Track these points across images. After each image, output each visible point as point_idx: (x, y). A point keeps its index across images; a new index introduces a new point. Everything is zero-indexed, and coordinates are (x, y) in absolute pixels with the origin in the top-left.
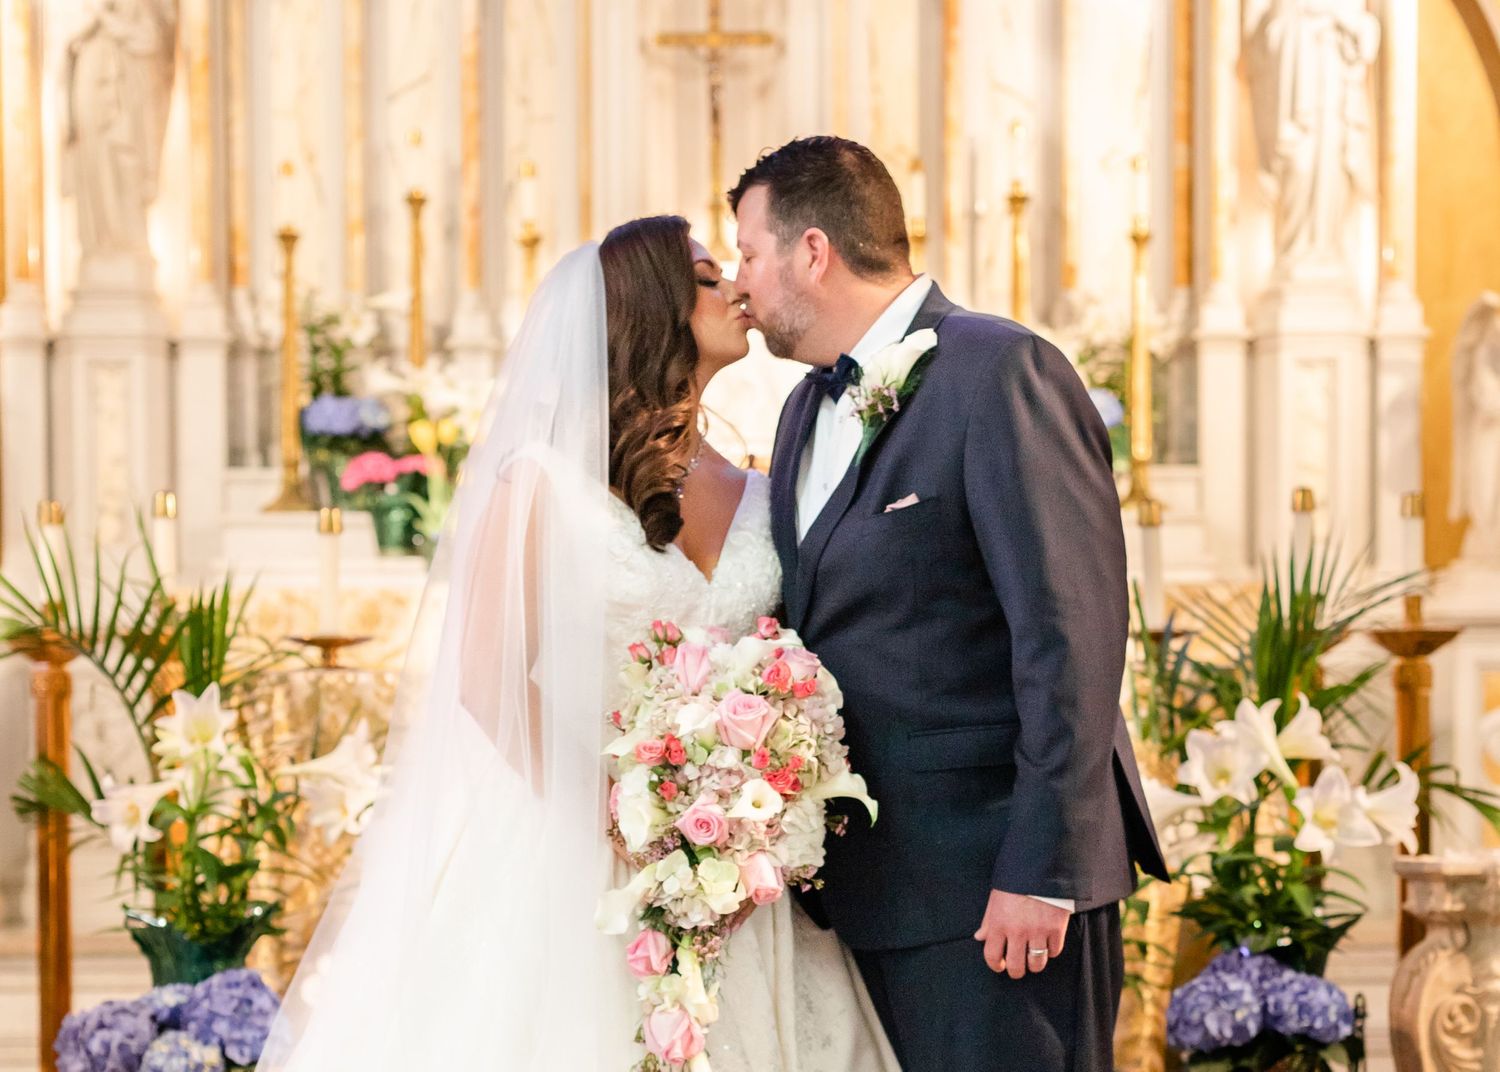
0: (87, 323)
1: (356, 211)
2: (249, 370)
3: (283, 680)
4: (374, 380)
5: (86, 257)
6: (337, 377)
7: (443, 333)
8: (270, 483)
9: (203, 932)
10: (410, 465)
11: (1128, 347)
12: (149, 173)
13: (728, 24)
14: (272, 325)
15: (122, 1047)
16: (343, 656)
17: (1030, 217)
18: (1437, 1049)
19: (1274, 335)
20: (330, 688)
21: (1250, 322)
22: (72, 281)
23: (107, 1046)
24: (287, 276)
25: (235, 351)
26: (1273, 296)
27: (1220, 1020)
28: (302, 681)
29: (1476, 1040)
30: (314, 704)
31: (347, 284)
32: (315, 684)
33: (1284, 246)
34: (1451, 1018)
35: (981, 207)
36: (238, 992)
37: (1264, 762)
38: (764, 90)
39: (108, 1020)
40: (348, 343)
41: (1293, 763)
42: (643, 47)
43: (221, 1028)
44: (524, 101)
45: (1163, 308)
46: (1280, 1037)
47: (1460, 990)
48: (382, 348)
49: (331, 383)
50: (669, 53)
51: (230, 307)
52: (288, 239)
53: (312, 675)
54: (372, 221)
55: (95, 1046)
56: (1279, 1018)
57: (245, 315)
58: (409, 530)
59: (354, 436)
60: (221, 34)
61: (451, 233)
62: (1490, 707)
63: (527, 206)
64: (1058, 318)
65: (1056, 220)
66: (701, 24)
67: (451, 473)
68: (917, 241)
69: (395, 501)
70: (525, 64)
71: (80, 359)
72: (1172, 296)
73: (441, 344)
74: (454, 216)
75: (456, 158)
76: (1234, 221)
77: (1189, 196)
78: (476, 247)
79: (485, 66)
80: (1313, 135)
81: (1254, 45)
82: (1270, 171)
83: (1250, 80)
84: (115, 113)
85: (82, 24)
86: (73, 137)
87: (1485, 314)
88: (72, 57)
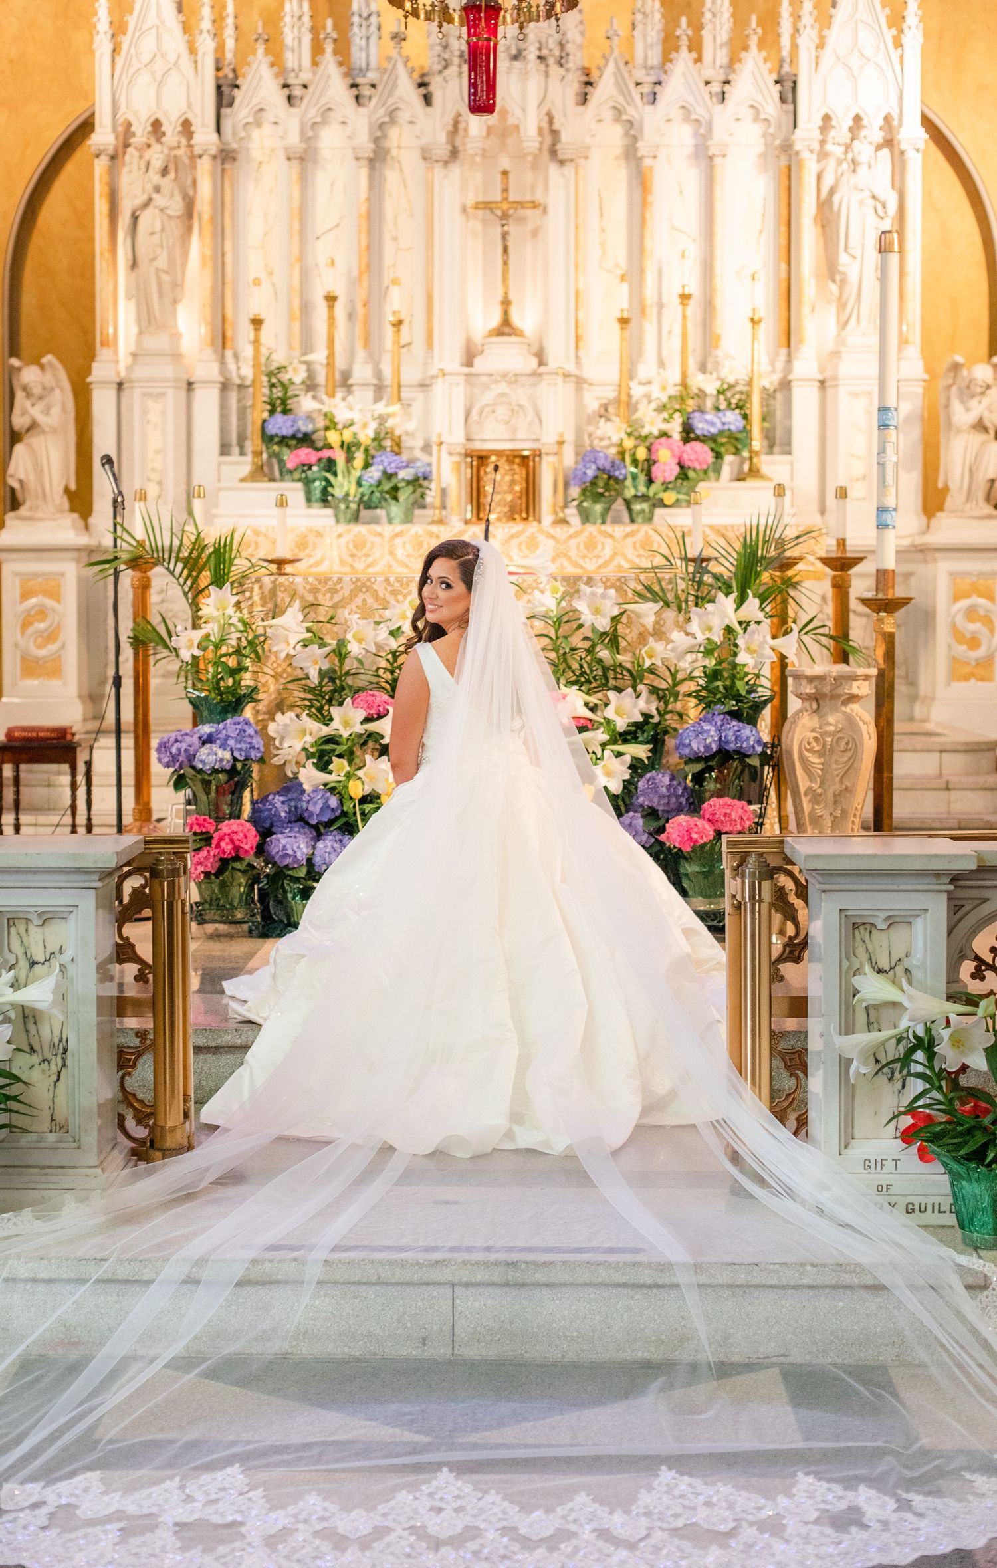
0: (141, 372)
1: (296, 302)
2: (233, 397)
3: (258, 580)
4: (306, 404)
5: (140, 333)
6: (284, 402)
7: (346, 375)
8: (245, 465)
9: (222, 700)
10: (326, 454)
12: (177, 285)
13: (512, 197)
14: (247, 372)
15: (186, 750)
16: (288, 569)
17: (693, 308)
18: (802, 758)
19: (835, 378)
20: (281, 584)
21: (821, 370)
22: (132, 348)
23: (179, 750)
24: (256, 342)
25: (225, 387)
26: (836, 354)
27: (699, 743)
28: (267, 580)
29: (820, 754)
30: (273, 592)
31: (291, 347)
32: (274, 582)
33: (843, 325)
34: (809, 743)
35: (664, 300)
36: (239, 727)
37: (727, 622)
38: (535, 233)
39: (180, 738)
40: (291, 382)
41: (740, 623)
42: (464, 210)
43: (231, 742)
44: (395, 239)
45: (773, 364)
46: (727, 751)
47: (813, 731)
48: (310, 385)
49: (281, 405)
50: (480, 212)
51: (222, 361)
52: (257, 323)
53: (272, 578)
54: (306, 308)
55: (174, 750)
56: (727, 742)
57: (232, 366)
58: (325, 491)
59: (294, 437)
60: (219, 204)
61: (351, 316)
62: (956, 598)
63: (396, 302)
64: (709, 366)
65: (709, 307)
66: (498, 197)
67: (349, 459)
68: (624, 322)
69: (317, 475)
70: (396, 218)
71: (137, 393)
72: (777, 354)
73: (345, 382)
74: (353, 306)
75: (355, 273)
76: (813, 310)
77: (787, 295)
78: (366, 324)
79: (374, 220)
80: (858, 261)
81: (825, 206)
82: (834, 281)
83: (823, 227)
84: (159, 251)
85: (141, 199)
86: (134, 265)
87: (956, 367)
88: (135, 219)
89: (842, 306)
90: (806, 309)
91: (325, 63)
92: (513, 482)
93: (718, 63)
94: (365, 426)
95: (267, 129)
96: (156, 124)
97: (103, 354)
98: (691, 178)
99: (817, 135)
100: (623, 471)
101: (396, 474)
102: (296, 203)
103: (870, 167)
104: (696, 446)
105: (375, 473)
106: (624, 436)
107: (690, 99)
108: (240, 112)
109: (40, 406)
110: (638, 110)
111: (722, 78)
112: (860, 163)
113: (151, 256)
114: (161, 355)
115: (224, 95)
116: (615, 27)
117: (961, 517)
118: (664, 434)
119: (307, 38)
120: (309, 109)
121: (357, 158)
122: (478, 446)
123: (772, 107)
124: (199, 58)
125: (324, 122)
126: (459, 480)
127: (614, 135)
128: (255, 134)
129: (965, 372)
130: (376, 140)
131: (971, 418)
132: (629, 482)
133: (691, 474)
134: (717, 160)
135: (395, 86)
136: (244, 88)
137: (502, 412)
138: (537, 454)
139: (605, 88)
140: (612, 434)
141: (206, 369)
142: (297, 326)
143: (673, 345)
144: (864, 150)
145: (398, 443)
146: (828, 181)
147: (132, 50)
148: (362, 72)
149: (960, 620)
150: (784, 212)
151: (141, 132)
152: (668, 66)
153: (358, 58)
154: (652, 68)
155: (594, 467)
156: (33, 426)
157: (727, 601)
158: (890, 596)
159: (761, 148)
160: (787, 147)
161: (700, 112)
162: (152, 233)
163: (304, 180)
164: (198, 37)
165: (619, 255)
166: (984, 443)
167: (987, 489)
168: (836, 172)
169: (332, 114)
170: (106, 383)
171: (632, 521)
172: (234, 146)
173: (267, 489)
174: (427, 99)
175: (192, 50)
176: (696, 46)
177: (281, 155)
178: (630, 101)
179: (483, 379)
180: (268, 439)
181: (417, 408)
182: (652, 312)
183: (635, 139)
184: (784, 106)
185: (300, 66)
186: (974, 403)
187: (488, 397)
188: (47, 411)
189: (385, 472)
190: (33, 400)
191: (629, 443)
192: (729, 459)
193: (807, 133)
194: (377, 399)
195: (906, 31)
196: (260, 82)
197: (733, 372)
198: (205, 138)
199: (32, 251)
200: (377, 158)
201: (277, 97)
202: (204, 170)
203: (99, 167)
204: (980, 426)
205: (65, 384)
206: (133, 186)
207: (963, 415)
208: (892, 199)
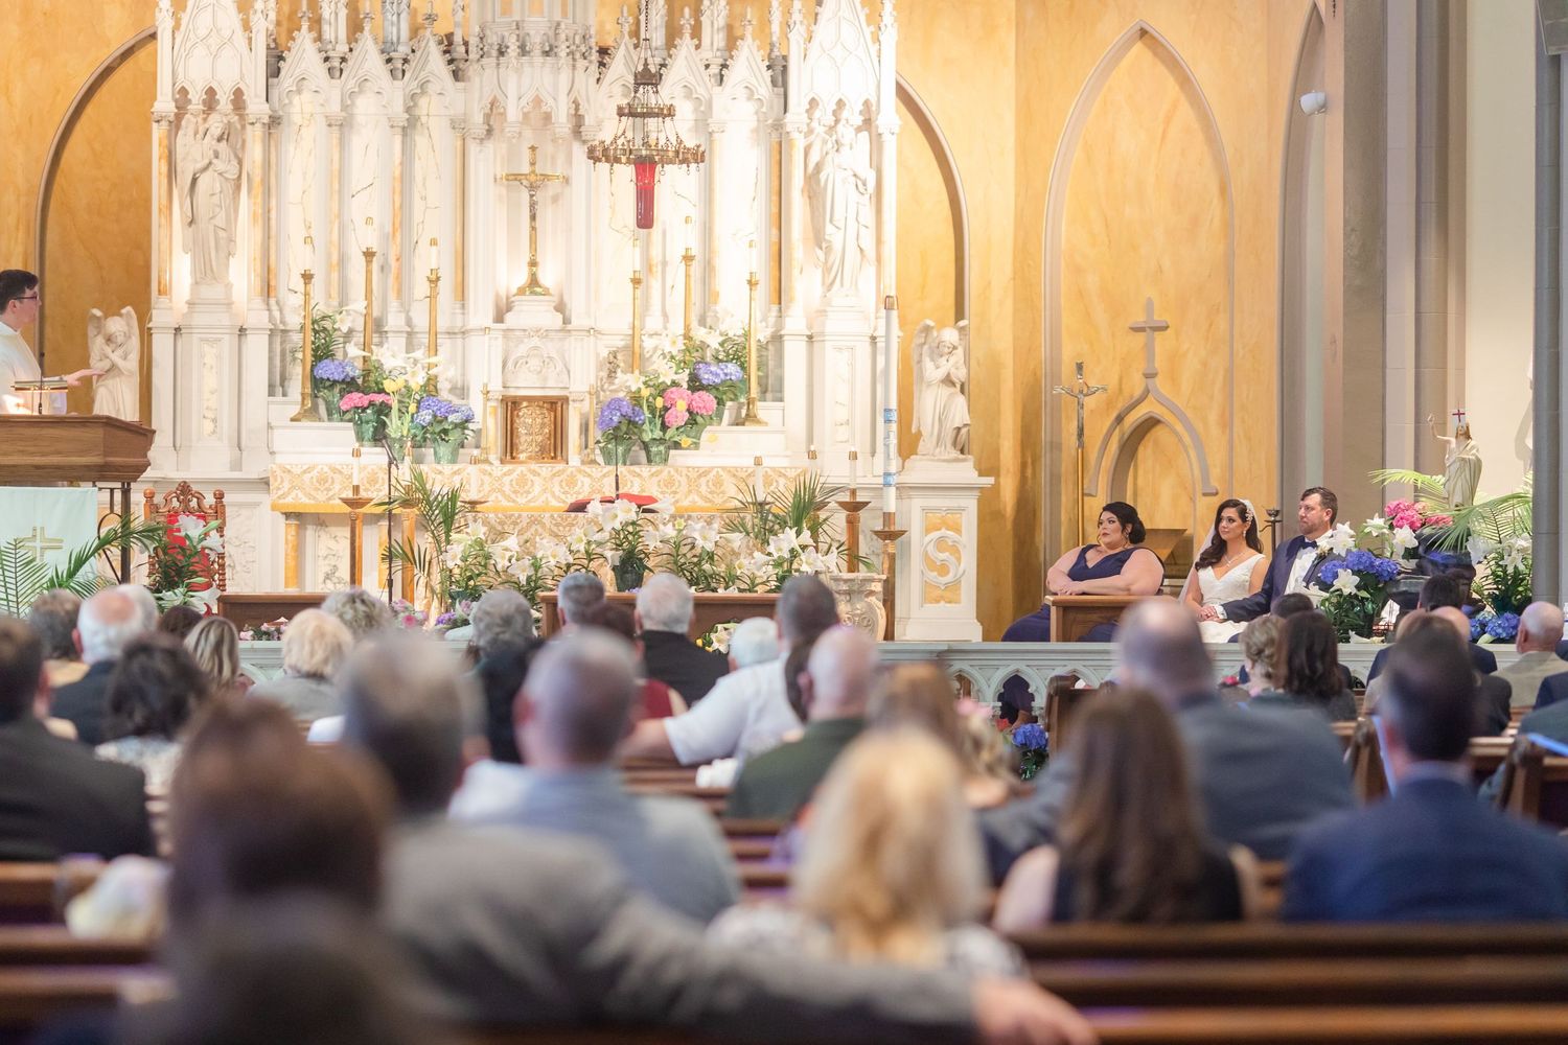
0: (199, 319)
2: (278, 340)
4: (350, 350)
5: (196, 284)
6: (328, 349)
7: (381, 323)
10: (379, 399)
11: (747, 335)
12: (231, 240)
13: (539, 170)
14: (294, 320)
17: (696, 268)
19: (822, 334)
21: (810, 327)
22: (189, 297)
24: (306, 293)
25: (272, 333)
26: (823, 312)
31: (329, 296)
33: (827, 287)
35: (668, 261)
38: (555, 199)
40: (335, 330)
42: (495, 179)
44: (424, 198)
45: (765, 317)
48: (350, 333)
49: (325, 351)
50: (509, 182)
51: (270, 310)
52: (307, 277)
54: (342, 261)
57: (277, 314)
58: (379, 433)
59: (342, 382)
61: (383, 268)
62: (928, 531)
63: (428, 259)
64: (709, 321)
65: (709, 268)
66: (526, 169)
67: (402, 403)
68: (636, 282)
69: (372, 418)
70: (424, 179)
71: (195, 337)
72: (770, 310)
74: (386, 259)
75: (388, 228)
76: (801, 272)
77: (779, 257)
78: (399, 277)
79: (405, 181)
80: (842, 231)
82: (821, 248)
83: (810, 198)
84: (218, 210)
85: (200, 163)
86: (191, 223)
87: (927, 330)
88: (194, 180)
89: (827, 270)
90: (796, 272)
91: (363, 40)
92: (543, 425)
93: (715, 47)
94: (414, 374)
95: (306, 96)
96: (211, 92)
97: (159, 302)
99: (806, 119)
100: (642, 418)
101: (446, 418)
102: (336, 166)
103: (851, 148)
104: (703, 393)
105: (426, 416)
106: (642, 387)
107: (691, 79)
108: (287, 80)
109: (119, 352)
111: (721, 61)
112: (842, 145)
113: (211, 215)
114: (212, 303)
115: (273, 66)
116: (625, 14)
117: (932, 460)
118: (674, 384)
119: (344, 14)
120: (349, 81)
121: (392, 127)
122: (512, 392)
123: (764, 89)
124: (253, 35)
125: (361, 91)
126: (496, 423)
128: (296, 100)
129: (935, 334)
130: (408, 110)
131: (940, 374)
132: (646, 427)
133: (699, 419)
134: (716, 135)
135: (426, 61)
136: (289, 60)
137: (534, 363)
138: (565, 400)
139: (617, 69)
140: (631, 381)
141: (257, 318)
142: (335, 276)
143: (677, 297)
144: (845, 132)
145: (436, 387)
146: (814, 158)
147: (191, 26)
148: (396, 48)
149: (930, 548)
150: (776, 183)
151: (196, 98)
152: (673, 51)
153: (389, 32)
154: (656, 49)
155: (618, 414)
156: (113, 369)
158: (892, 529)
159: (755, 124)
160: (778, 126)
161: (701, 91)
162: (213, 195)
163: (343, 144)
164: (251, 16)
165: (626, 215)
166: (951, 394)
167: (954, 435)
168: (822, 150)
169: (368, 84)
170: (164, 328)
171: (650, 461)
172: (281, 113)
173: (318, 428)
175: (247, 27)
176: (696, 32)
177: (320, 120)
179: (518, 333)
182: (658, 270)
184: (775, 89)
185: (336, 38)
186: (944, 358)
187: (522, 350)
188: (125, 358)
189: (435, 416)
190: (113, 346)
191: (646, 392)
192: (729, 404)
193: (796, 117)
194: (414, 346)
195: (883, 28)
196: (304, 55)
197: (734, 328)
198: (257, 107)
199: (56, 188)
200: (410, 126)
201: (320, 69)
202: (254, 137)
203: (158, 132)
204: (948, 381)
205: (136, 331)
206: (193, 150)
207: (933, 371)
208: (870, 177)
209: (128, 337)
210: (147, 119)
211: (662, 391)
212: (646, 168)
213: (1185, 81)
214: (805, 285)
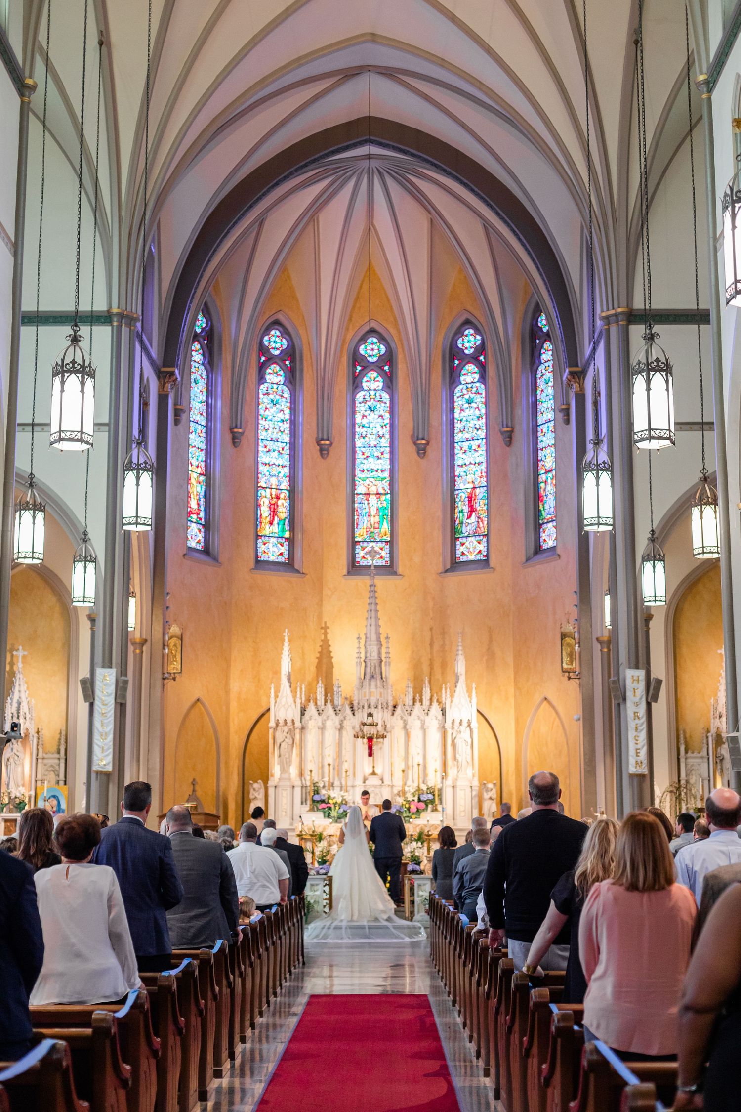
0: (281, 783)
1: (320, 765)
2: (304, 789)
4: (323, 792)
5: (281, 774)
7: (333, 784)
8: (307, 807)
10: (329, 805)
11: (434, 786)
12: (290, 761)
14: (308, 784)
17: (421, 767)
19: (457, 785)
21: (453, 783)
24: (311, 776)
25: (302, 787)
26: (457, 780)
31: (319, 778)
33: (458, 772)
35: (414, 766)
38: (381, 748)
40: (320, 786)
42: (363, 743)
44: (345, 750)
45: (441, 781)
48: (324, 787)
49: (317, 792)
51: (301, 781)
52: (311, 771)
54: (322, 767)
57: (304, 782)
58: (329, 815)
59: (320, 800)
60: (301, 741)
61: (334, 769)
63: (345, 766)
64: (425, 782)
65: (425, 767)
67: (335, 806)
68: (403, 771)
69: (327, 811)
71: (280, 789)
72: (442, 779)
73: (332, 785)
74: (335, 766)
75: (335, 758)
77: (445, 764)
78: (338, 771)
79: (340, 744)
80: (462, 756)
81: (453, 741)
82: (456, 761)
83: (453, 747)
84: (287, 753)
85: (282, 740)
86: (280, 756)
87: (485, 784)
88: (280, 745)
89: (458, 767)
91: (328, 705)
93: (427, 705)
94: (338, 798)
95: (313, 721)
96: (285, 720)
97: (271, 779)
98: (420, 734)
99: (451, 725)
102: (320, 740)
103: (464, 733)
104: (422, 803)
105: (341, 810)
106: (403, 801)
107: (420, 714)
108: (307, 716)
110: (406, 717)
111: (428, 709)
112: (462, 731)
113: (284, 754)
114: (285, 779)
115: (302, 714)
118: (413, 800)
119: (323, 698)
120: (324, 716)
121: (336, 729)
123: (440, 716)
124: (297, 704)
125: (328, 719)
127: (401, 723)
128: (310, 722)
129: (487, 785)
130: (341, 724)
131: (488, 796)
133: (420, 810)
134: (427, 730)
135: (346, 710)
136: (307, 711)
139: (399, 710)
140: (400, 800)
141: (298, 783)
142: (320, 771)
143: (416, 776)
144: (463, 728)
145: (346, 802)
146: (454, 735)
147: (280, 702)
148: (337, 707)
150: (444, 743)
151: (281, 722)
152: (414, 706)
153: (336, 702)
154: (410, 706)
156: (255, 798)
157: (414, 843)
159: (438, 727)
160: (444, 727)
161: (422, 718)
162: (284, 748)
163: (322, 734)
164: (296, 699)
165: (402, 753)
166: (492, 803)
168: (456, 734)
169: (330, 717)
170: (272, 786)
172: (305, 725)
173: (314, 814)
174: (354, 714)
175: (295, 702)
176: (421, 701)
177: (316, 727)
178: (404, 715)
180: (314, 801)
181: (351, 792)
182: (411, 768)
183: (406, 724)
184: (443, 717)
185: (322, 705)
186: (489, 793)
188: (259, 794)
190: (255, 791)
191: (404, 803)
192: (430, 806)
193: (448, 725)
194: (341, 790)
195: (472, 699)
196: (311, 710)
197: (431, 784)
198: (298, 724)
199: (248, 748)
200: (341, 728)
201: (316, 713)
202: (297, 732)
203: (271, 731)
204: (491, 798)
205: (263, 787)
206: (280, 736)
207: (486, 796)
208: (469, 741)
209: (259, 789)
210: (268, 728)
211: (409, 802)
212: (370, 740)
213: (557, 712)
214: (452, 772)
